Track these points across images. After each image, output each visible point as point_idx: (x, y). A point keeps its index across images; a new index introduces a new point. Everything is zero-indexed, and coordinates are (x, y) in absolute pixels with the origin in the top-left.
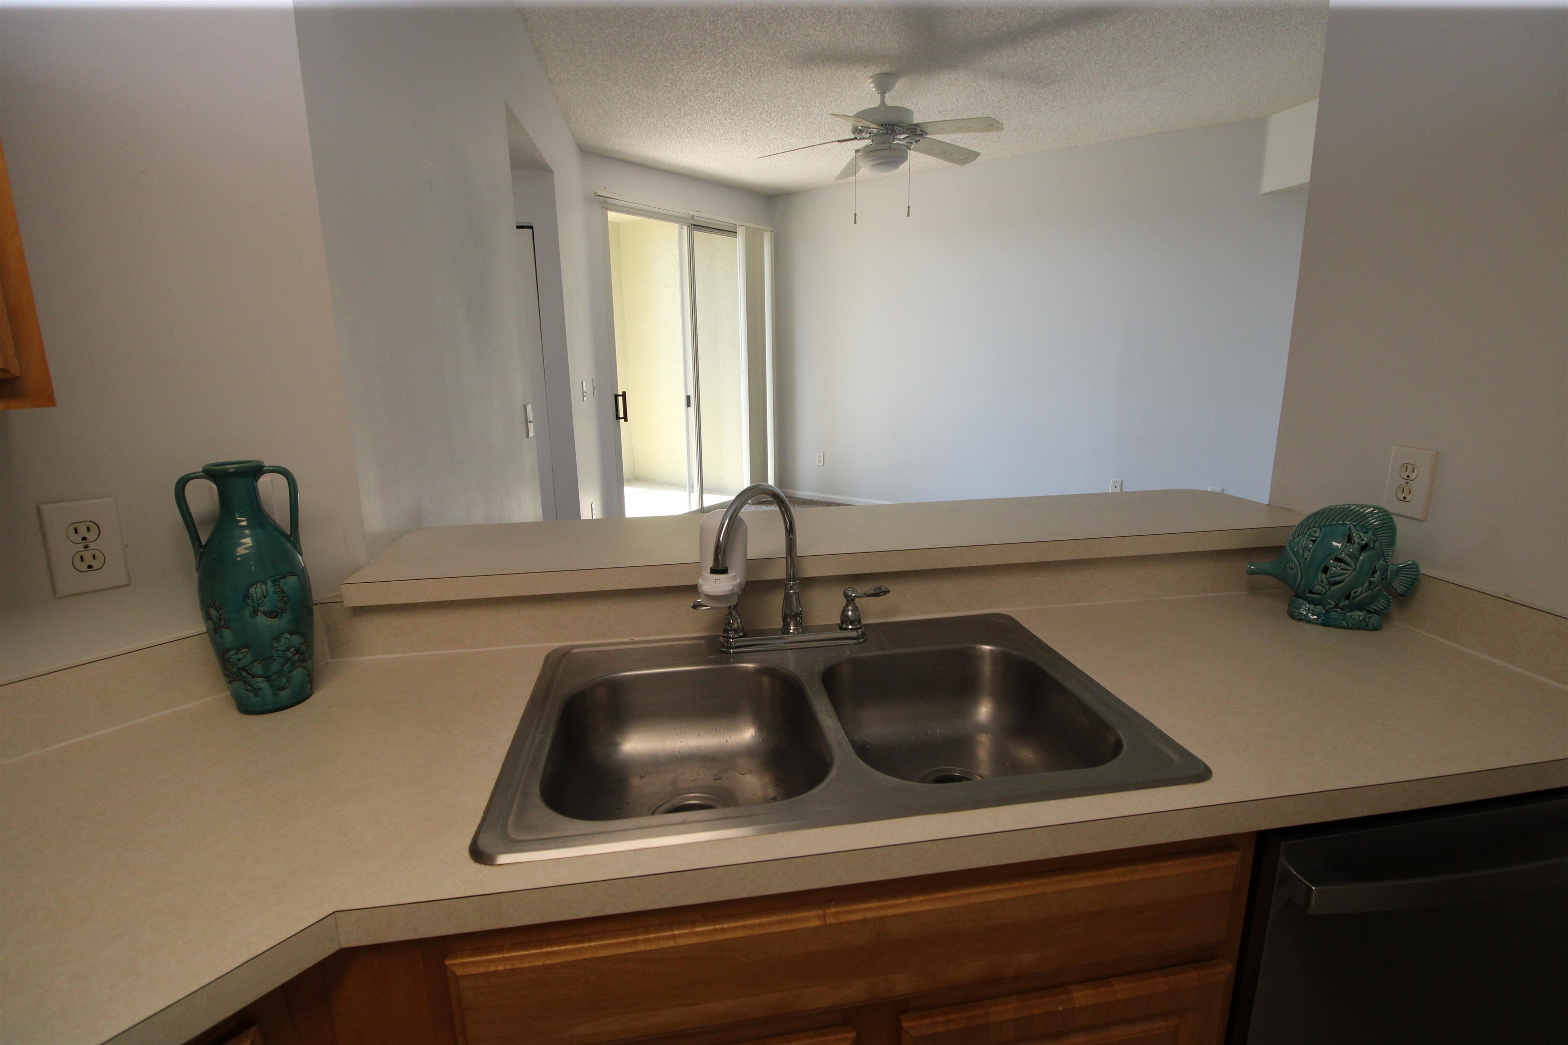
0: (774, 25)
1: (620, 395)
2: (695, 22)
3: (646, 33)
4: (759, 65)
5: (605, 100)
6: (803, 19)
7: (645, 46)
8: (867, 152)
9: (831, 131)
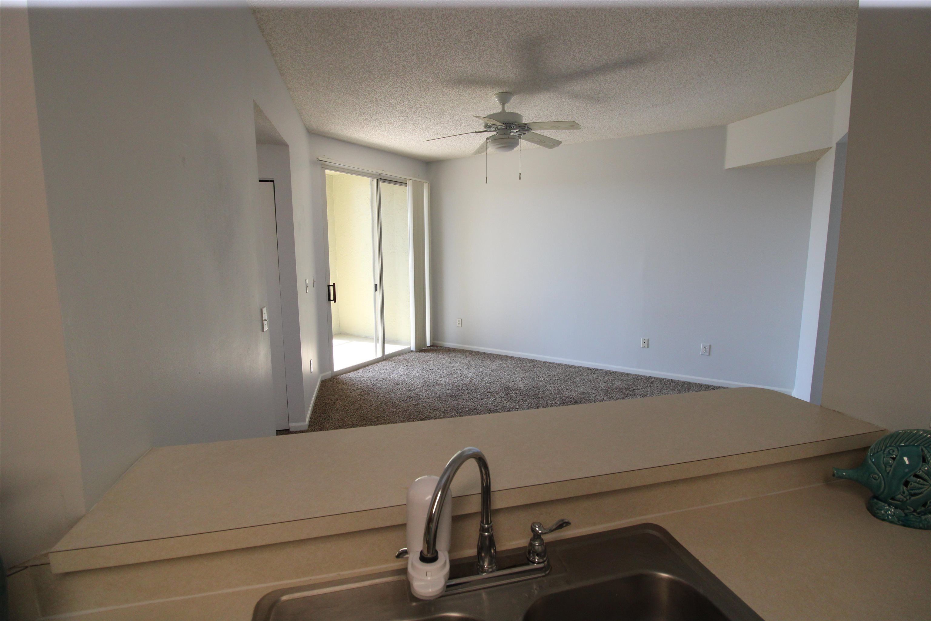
0: (437, 59)
1: (331, 286)
2: (386, 55)
3: (353, 61)
4: (426, 84)
5: (325, 102)
6: (456, 56)
7: (352, 69)
8: (494, 140)
9: (468, 126)
